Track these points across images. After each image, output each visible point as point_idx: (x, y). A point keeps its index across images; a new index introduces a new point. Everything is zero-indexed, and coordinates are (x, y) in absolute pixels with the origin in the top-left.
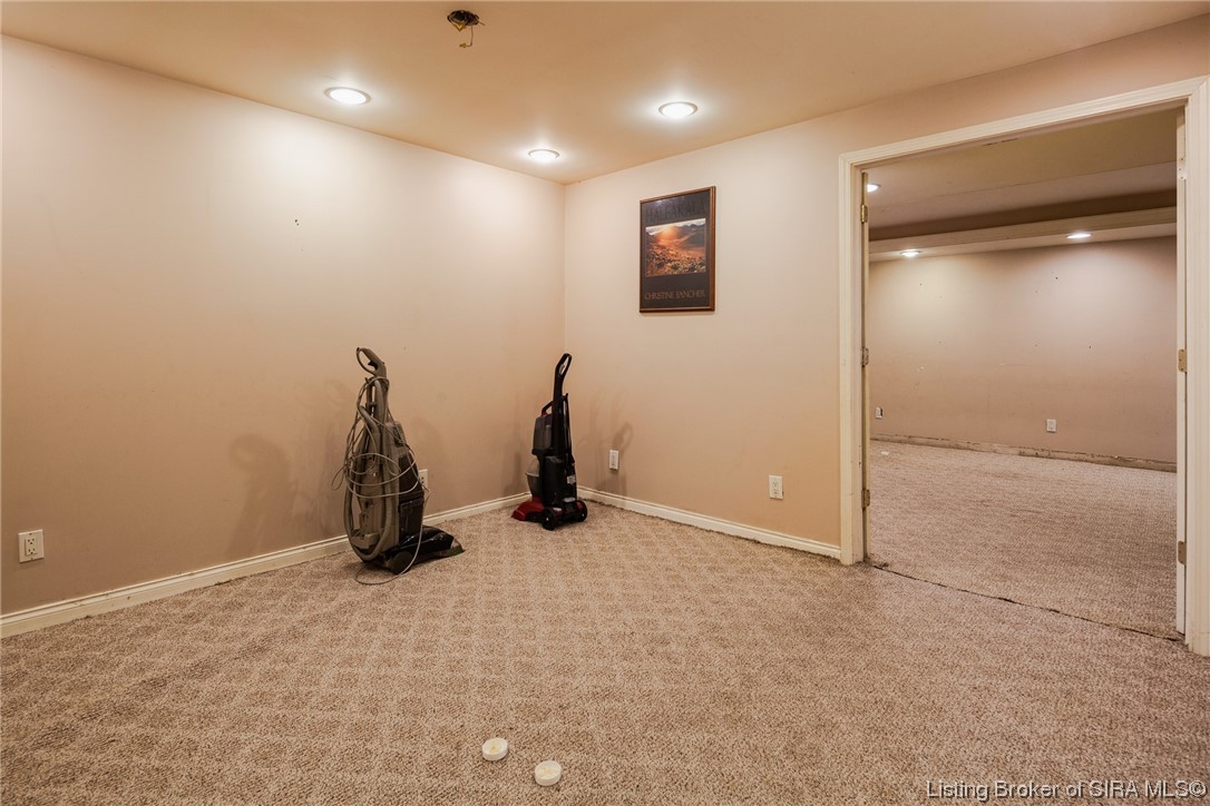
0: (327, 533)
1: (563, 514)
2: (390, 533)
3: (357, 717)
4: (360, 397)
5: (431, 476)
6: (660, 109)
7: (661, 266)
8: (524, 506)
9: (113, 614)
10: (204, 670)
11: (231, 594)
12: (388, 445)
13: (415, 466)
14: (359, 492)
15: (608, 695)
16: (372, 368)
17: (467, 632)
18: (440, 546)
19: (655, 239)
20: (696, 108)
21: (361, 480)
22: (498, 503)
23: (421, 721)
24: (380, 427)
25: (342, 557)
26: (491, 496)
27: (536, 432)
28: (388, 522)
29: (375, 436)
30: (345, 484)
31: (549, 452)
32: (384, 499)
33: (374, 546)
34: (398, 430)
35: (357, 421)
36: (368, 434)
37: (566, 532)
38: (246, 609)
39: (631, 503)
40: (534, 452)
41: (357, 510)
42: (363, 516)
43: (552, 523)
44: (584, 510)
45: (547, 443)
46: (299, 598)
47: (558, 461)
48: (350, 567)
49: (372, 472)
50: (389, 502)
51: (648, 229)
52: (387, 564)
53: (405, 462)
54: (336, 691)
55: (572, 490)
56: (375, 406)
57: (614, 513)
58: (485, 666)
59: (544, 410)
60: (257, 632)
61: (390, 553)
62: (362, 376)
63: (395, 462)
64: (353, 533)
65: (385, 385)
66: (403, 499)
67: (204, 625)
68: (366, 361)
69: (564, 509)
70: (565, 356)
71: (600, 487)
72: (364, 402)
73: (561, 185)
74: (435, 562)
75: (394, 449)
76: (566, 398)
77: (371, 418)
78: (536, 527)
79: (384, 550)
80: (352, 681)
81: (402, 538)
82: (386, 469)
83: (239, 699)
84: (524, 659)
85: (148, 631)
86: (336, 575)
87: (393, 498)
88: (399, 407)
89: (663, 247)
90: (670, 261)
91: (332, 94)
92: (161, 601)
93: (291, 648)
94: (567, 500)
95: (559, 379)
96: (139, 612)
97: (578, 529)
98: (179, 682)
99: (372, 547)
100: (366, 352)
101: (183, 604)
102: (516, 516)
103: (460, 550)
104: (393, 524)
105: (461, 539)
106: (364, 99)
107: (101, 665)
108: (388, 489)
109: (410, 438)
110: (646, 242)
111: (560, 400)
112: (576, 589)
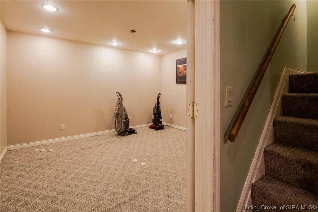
0: (112, 129)
1: (159, 127)
2: (123, 128)
3: (114, 155)
4: (117, 102)
5: (132, 118)
6: (176, 42)
7: (180, 74)
8: (151, 125)
9: (75, 140)
10: (90, 148)
11: (94, 138)
12: (122, 111)
13: (128, 116)
14: (117, 120)
15: (157, 155)
16: (119, 96)
17: (135, 146)
18: (132, 132)
19: (179, 68)
20: (183, 42)
21: (118, 118)
22: (146, 125)
23: (124, 157)
24: (121, 108)
25: (114, 133)
26: (145, 123)
27: (154, 110)
28: (122, 126)
29: (120, 109)
30: (115, 119)
31: (156, 114)
32: (122, 121)
33: (120, 131)
34: (124, 108)
35: (117, 106)
36: (119, 109)
37: (159, 131)
38: (97, 140)
39: (175, 126)
40: (153, 114)
41: (117, 124)
42: (118, 125)
43: (156, 129)
44: (164, 127)
45: (156, 112)
46: (106, 139)
47: (158, 116)
48: (115, 135)
49: (120, 116)
50: (123, 122)
51: (178, 66)
52: (122, 134)
53: (126, 115)
54: (111, 152)
55: (161, 122)
56: (120, 103)
57: (171, 128)
58: (137, 151)
59: (155, 105)
60: (99, 143)
61: (123, 132)
62: (117, 98)
63: (124, 114)
64: (116, 128)
65: (122, 99)
66: (125, 122)
67: (90, 142)
68: (118, 95)
69: (159, 126)
70: (159, 94)
71: (169, 123)
72: (118, 102)
73: (160, 57)
74: (131, 135)
75: (124, 112)
76: (160, 103)
77: (119, 106)
78: (153, 130)
79: (122, 131)
80: (114, 151)
81: (125, 129)
82: (122, 116)
83: (95, 152)
84: (144, 150)
85: (81, 142)
86: (113, 136)
87: (123, 121)
88: (125, 104)
89: (181, 70)
90: (182, 73)
91: (112, 44)
92: (83, 138)
93: (104, 146)
94: (160, 124)
95: (158, 99)
96: (80, 140)
97: (162, 131)
98: (86, 149)
99: (119, 131)
100: (118, 93)
101: (87, 139)
102: (150, 128)
103: (137, 133)
104: (123, 126)
105: (137, 131)
106: (118, 44)
107: (74, 146)
108: (122, 119)
109: (127, 110)
110: (177, 68)
111: (158, 103)
112: (157, 140)
